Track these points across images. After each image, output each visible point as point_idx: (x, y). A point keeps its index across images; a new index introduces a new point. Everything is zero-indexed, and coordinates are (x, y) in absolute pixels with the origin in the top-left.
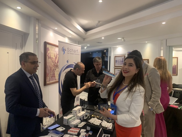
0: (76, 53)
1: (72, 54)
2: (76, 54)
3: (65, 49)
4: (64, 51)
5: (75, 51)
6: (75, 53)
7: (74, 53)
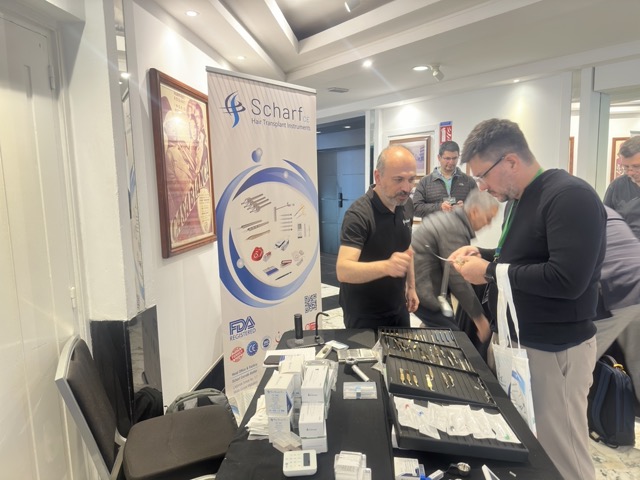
0: (296, 121)
1: (276, 125)
2: (293, 126)
3: (240, 104)
4: (235, 113)
5: (288, 114)
6: (290, 121)
7: (282, 121)
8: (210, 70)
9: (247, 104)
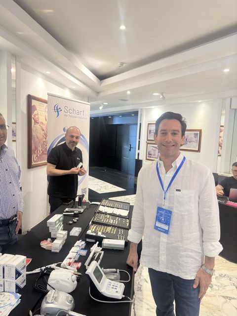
1: (73, 117)
4: (58, 112)
6: (79, 116)
7: (76, 115)
8: (49, 95)
9: (63, 108)
